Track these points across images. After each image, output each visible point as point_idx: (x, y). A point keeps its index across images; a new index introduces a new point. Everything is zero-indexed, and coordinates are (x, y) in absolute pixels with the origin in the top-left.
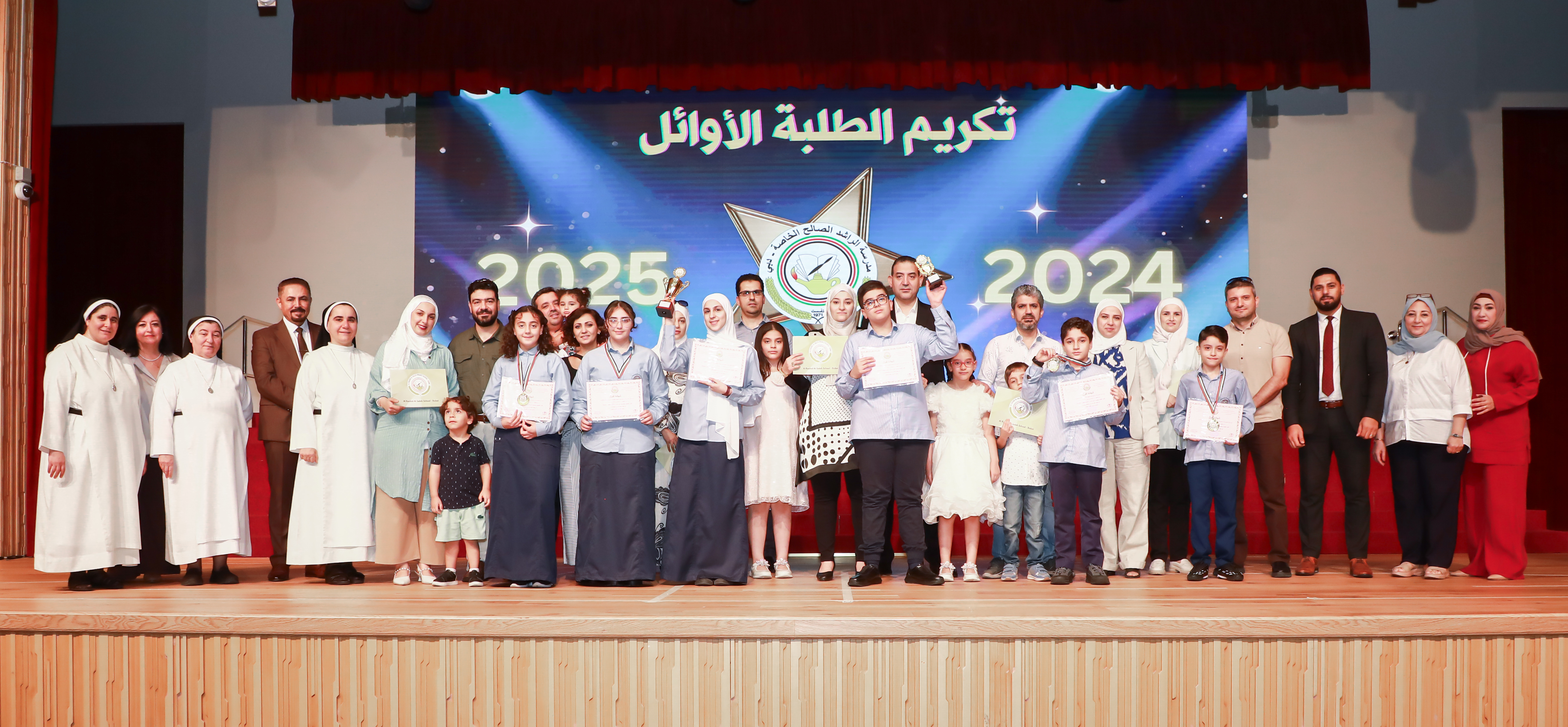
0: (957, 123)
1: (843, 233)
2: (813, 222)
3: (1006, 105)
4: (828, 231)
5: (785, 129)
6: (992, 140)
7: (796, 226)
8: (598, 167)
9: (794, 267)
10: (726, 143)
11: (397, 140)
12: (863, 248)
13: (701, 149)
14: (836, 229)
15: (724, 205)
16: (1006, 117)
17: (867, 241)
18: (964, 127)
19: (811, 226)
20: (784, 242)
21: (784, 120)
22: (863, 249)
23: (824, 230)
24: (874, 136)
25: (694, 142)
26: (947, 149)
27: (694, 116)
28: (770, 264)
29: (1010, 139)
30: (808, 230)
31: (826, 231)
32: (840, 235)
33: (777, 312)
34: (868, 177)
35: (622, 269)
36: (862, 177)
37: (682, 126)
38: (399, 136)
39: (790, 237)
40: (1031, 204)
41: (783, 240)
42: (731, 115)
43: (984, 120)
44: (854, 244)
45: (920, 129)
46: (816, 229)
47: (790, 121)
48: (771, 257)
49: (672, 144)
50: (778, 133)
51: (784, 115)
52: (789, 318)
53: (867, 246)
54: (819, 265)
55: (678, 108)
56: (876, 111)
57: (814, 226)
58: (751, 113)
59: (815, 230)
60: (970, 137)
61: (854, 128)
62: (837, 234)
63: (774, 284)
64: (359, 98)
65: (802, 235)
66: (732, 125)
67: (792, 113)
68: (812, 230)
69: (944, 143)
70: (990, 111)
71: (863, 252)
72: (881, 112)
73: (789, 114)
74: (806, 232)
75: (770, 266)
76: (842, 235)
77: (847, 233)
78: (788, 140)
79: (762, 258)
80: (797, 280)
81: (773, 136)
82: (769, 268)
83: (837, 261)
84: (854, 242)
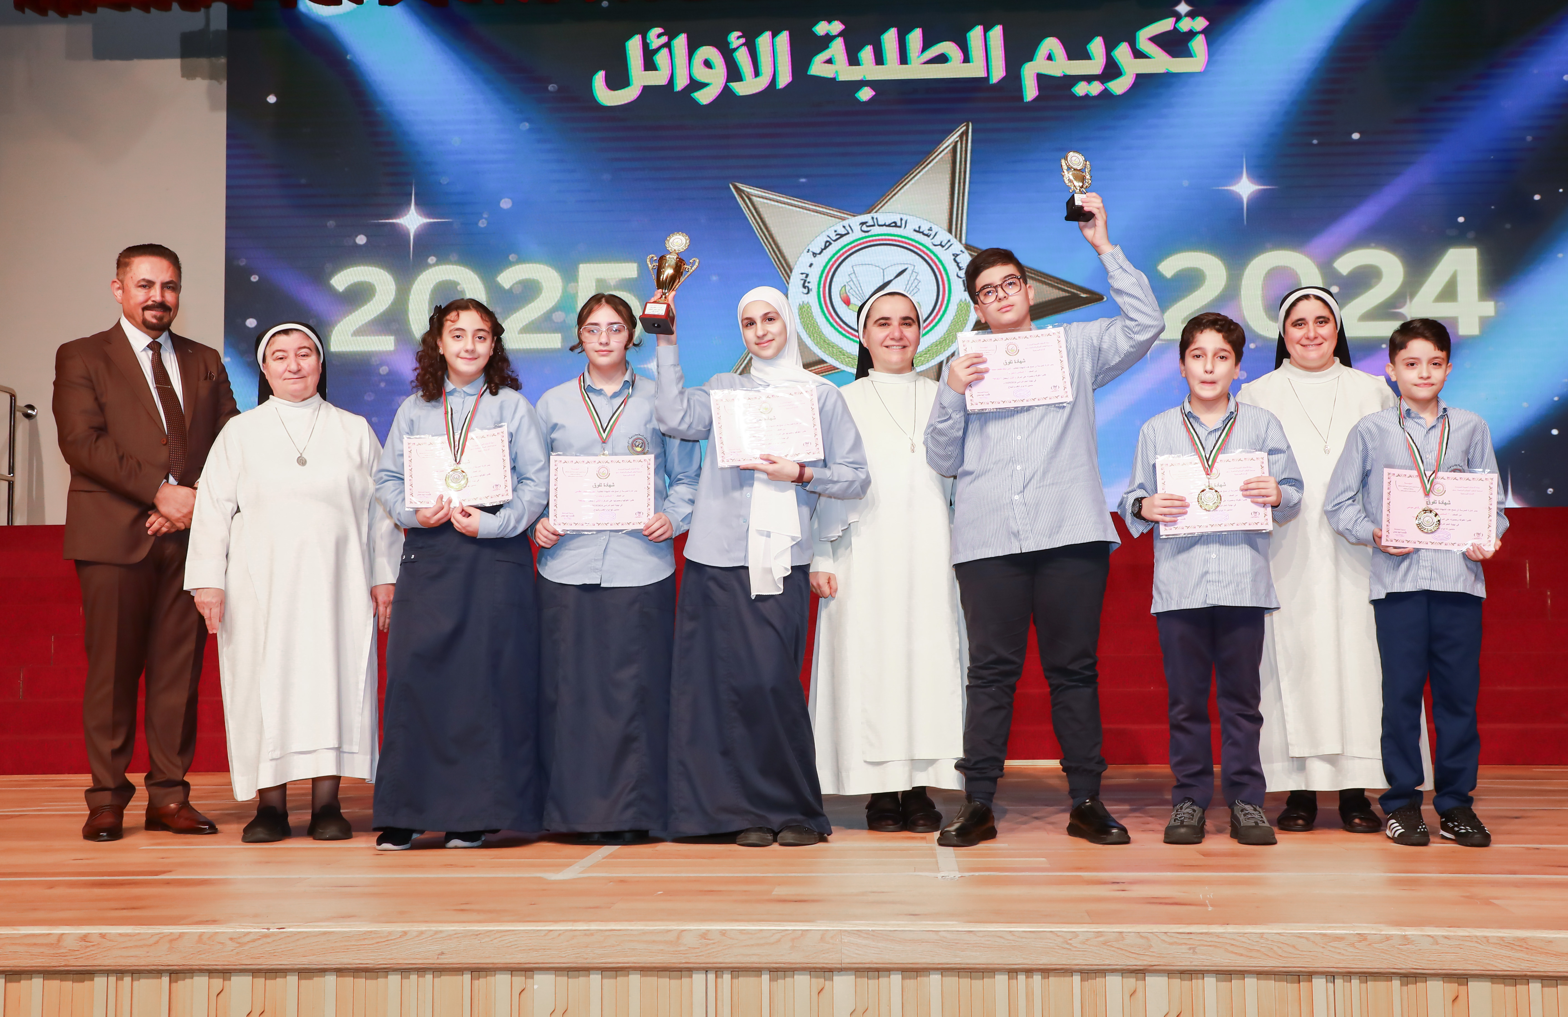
0: (1110, 47)
1: (925, 229)
2: (876, 212)
3: (1192, 15)
4: (900, 227)
5: (829, 61)
6: (1167, 72)
7: (848, 218)
8: (526, 126)
9: (845, 285)
10: (734, 86)
11: (200, 85)
12: (958, 253)
13: (692, 95)
14: (913, 224)
15: (731, 186)
16: (1191, 34)
17: (964, 241)
18: (1122, 52)
19: (873, 218)
20: (828, 244)
21: (826, 47)
22: (957, 255)
23: (893, 224)
24: (974, 70)
25: (680, 83)
26: (1095, 89)
27: (680, 42)
28: (805, 281)
29: (1199, 71)
30: (868, 224)
31: (896, 226)
32: (918, 232)
33: (817, 359)
34: (964, 138)
35: (565, 290)
36: (954, 137)
37: (661, 58)
38: (203, 78)
39: (838, 236)
40: (1235, 177)
41: (827, 241)
42: (742, 41)
43: (1155, 40)
44: (943, 246)
45: (1050, 58)
46: (880, 223)
47: (837, 48)
48: (807, 270)
49: (646, 89)
50: (818, 68)
51: (827, 40)
52: (838, 369)
53: (964, 249)
54: (886, 280)
55: (656, 29)
56: (977, 31)
57: (877, 219)
58: (774, 36)
59: (879, 226)
60: (1130, 67)
61: (942, 59)
62: (915, 230)
63: (812, 314)
64: (129, 9)
65: (857, 234)
66: (742, 57)
67: (839, 35)
68: (874, 226)
69: (1089, 79)
70: (1164, 25)
71: (958, 259)
72: (986, 30)
73: (834, 37)
74: (864, 228)
75: (806, 284)
76: (923, 233)
77: (930, 229)
78: (834, 79)
79: (793, 271)
80: (850, 306)
81: (808, 73)
82: (804, 287)
83: (914, 274)
84: (943, 244)
